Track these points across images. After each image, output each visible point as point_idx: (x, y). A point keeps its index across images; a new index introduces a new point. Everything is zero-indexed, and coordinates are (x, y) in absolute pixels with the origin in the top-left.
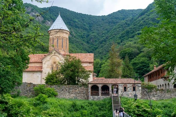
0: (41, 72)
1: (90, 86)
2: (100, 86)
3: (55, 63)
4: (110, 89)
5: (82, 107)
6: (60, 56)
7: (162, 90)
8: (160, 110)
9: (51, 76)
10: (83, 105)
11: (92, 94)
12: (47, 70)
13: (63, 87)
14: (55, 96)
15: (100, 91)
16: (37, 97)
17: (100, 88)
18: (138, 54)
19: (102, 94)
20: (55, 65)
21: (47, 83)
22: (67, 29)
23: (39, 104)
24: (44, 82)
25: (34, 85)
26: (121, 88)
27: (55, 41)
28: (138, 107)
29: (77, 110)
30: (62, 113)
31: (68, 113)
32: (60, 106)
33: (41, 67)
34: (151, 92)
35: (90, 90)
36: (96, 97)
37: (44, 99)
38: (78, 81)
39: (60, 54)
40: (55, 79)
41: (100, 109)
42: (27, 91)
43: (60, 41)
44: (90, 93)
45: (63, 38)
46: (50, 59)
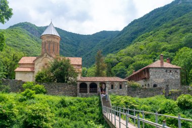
0: (33, 72)
1: (78, 83)
2: (88, 84)
3: (46, 64)
4: (98, 87)
5: (71, 103)
6: (51, 58)
7: (146, 89)
8: (146, 106)
9: (41, 73)
10: (72, 101)
11: (81, 92)
12: (38, 69)
13: (52, 85)
14: (45, 93)
15: (88, 89)
16: (24, 93)
17: (88, 86)
18: (117, 63)
19: (90, 92)
20: (46, 67)
21: (36, 80)
22: (58, 35)
23: (25, 100)
25: (24, 83)
26: (108, 86)
27: (47, 45)
28: (126, 103)
29: (65, 106)
30: (48, 109)
31: (56, 109)
32: (48, 102)
33: (34, 68)
34: (135, 90)
35: (78, 87)
36: (85, 94)
37: (31, 94)
38: (67, 79)
39: (51, 56)
40: (45, 77)
41: (88, 105)
42: (16, 88)
43: (52, 45)
44: (78, 90)
45: (54, 43)
46: (42, 60)
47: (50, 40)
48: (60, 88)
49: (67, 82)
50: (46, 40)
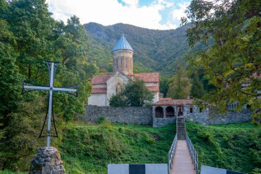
0: (106, 93)
1: (154, 107)
2: (164, 108)
3: (119, 84)
4: (175, 111)
6: (124, 77)
11: (157, 116)
12: (111, 91)
13: (127, 109)
15: (165, 113)
17: (164, 110)
19: (167, 116)
20: (119, 87)
21: (110, 104)
22: (131, 48)
24: (108, 105)
25: (99, 108)
26: (186, 109)
27: (119, 61)
33: (106, 89)
35: (154, 112)
36: (161, 119)
38: (143, 103)
39: (124, 75)
44: (154, 115)
45: (127, 58)
46: (114, 80)
47: (122, 55)
48: (135, 112)
49: (141, 106)
50: (118, 55)
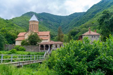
1: (40, 45)
11: (41, 49)
13: (29, 46)
14: (24, 50)
15: (44, 48)
17: (44, 46)
22: (37, 20)
24: (20, 44)
26: (54, 46)
27: (32, 26)
33: (24, 38)
35: (40, 47)
36: (43, 51)
37: (14, 51)
38: (36, 43)
40: (25, 43)
43: (34, 26)
45: (35, 25)
46: (28, 34)
47: (33, 23)
48: (32, 48)
49: (36, 45)
50: (31, 23)
